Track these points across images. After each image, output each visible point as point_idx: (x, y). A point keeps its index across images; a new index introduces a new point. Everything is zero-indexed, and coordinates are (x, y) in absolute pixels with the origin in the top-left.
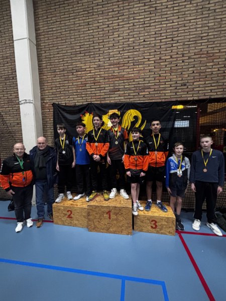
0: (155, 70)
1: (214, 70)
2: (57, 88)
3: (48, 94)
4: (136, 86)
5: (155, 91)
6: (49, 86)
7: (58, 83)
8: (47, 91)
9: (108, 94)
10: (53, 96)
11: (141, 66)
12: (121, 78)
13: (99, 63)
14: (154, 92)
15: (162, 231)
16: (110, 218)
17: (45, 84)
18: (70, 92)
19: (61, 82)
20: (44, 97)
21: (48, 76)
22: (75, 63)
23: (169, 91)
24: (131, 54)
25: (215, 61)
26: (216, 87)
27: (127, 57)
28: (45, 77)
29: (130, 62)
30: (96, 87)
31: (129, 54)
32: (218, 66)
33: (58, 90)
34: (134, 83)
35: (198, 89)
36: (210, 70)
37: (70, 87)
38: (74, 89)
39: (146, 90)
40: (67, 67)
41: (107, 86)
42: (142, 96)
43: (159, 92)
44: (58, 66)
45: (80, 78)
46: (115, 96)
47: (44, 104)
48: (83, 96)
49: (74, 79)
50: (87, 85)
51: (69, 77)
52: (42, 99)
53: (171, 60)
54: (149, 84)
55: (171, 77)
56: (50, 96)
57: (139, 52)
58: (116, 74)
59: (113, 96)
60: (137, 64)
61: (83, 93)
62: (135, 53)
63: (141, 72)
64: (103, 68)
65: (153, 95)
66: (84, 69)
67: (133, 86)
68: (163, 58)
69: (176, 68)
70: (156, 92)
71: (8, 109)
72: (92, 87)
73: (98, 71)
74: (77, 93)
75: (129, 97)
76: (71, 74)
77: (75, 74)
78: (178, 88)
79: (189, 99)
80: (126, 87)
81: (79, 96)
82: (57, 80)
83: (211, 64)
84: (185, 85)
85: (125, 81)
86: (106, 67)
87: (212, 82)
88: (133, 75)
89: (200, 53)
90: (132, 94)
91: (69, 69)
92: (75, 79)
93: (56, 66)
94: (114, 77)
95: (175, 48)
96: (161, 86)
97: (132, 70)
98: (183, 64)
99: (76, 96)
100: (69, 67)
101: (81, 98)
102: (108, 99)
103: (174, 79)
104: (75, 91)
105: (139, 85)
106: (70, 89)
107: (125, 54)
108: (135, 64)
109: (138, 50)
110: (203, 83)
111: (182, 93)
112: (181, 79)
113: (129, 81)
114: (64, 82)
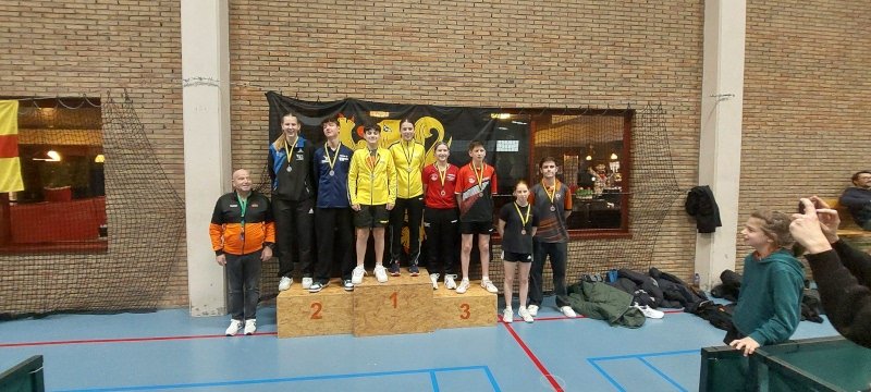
0: (465, 51)
1: (551, 64)
2: (271, 58)
3: (250, 68)
4: (432, 73)
5: (464, 86)
6: (252, 53)
7: (273, 48)
8: (248, 63)
9: (379, 81)
10: (260, 74)
11: (442, 41)
12: (406, 56)
13: (365, 22)
14: (463, 89)
15: (478, 321)
16: (395, 306)
17: (244, 47)
18: (301, 69)
19: (281, 48)
20: (239, 73)
21: (252, 32)
22: (314, 16)
23: (488, 90)
24: (425, 16)
25: (553, 50)
26: (554, 92)
27: (417, 20)
28: (243, 32)
29: (422, 30)
30: (357, 67)
31: (421, 16)
32: (557, 59)
33: (274, 63)
34: (429, 69)
35: (530, 91)
36: (546, 64)
37: (300, 59)
38: (310, 65)
39: (449, 83)
40: (296, 19)
41: (379, 67)
42: (443, 93)
43: (470, 89)
44: (276, 14)
45: (325, 45)
46: (394, 87)
47: (238, 88)
48: (329, 80)
49: (311, 45)
50: (338, 61)
51: (301, 40)
52: (234, 78)
53: (490, 38)
54: (455, 74)
55: (490, 66)
56: (252, 73)
57: (439, 17)
58: (396, 48)
59: (389, 87)
60: (435, 35)
61: (330, 76)
62: (432, 17)
63: (441, 50)
64: (372, 32)
65: (462, 94)
66: (335, 31)
67: (427, 74)
68: (477, 33)
69: (497, 52)
70: (467, 89)
71: (139, 91)
72: (349, 66)
73: (363, 37)
74: (317, 75)
75: (421, 92)
76: (306, 34)
77: (313, 35)
78: (501, 85)
79: (519, 105)
80: (414, 73)
81: (320, 80)
82: (272, 43)
83: (548, 55)
84: (512, 82)
85: (413, 64)
86: (377, 33)
87: (551, 82)
88: (427, 54)
89: (532, 35)
90: (425, 88)
91: (301, 25)
92: (315, 45)
93: (271, 13)
94: (393, 53)
95: (497, 20)
96: (475, 80)
97: (426, 45)
98: (508, 48)
99: (315, 80)
100: (302, 20)
101: (326, 85)
102: (380, 91)
103: (495, 71)
104: (313, 69)
105: (437, 74)
106: (301, 65)
107: (413, 16)
108: (431, 35)
109: (436, 12)
110: (538, 82)
111: (507, 95)
112: (505, 71)
113: (421, 64)
114: (289, 49)
